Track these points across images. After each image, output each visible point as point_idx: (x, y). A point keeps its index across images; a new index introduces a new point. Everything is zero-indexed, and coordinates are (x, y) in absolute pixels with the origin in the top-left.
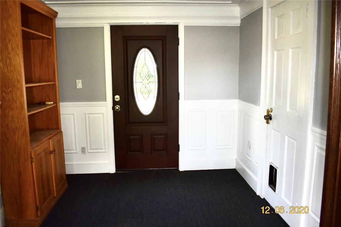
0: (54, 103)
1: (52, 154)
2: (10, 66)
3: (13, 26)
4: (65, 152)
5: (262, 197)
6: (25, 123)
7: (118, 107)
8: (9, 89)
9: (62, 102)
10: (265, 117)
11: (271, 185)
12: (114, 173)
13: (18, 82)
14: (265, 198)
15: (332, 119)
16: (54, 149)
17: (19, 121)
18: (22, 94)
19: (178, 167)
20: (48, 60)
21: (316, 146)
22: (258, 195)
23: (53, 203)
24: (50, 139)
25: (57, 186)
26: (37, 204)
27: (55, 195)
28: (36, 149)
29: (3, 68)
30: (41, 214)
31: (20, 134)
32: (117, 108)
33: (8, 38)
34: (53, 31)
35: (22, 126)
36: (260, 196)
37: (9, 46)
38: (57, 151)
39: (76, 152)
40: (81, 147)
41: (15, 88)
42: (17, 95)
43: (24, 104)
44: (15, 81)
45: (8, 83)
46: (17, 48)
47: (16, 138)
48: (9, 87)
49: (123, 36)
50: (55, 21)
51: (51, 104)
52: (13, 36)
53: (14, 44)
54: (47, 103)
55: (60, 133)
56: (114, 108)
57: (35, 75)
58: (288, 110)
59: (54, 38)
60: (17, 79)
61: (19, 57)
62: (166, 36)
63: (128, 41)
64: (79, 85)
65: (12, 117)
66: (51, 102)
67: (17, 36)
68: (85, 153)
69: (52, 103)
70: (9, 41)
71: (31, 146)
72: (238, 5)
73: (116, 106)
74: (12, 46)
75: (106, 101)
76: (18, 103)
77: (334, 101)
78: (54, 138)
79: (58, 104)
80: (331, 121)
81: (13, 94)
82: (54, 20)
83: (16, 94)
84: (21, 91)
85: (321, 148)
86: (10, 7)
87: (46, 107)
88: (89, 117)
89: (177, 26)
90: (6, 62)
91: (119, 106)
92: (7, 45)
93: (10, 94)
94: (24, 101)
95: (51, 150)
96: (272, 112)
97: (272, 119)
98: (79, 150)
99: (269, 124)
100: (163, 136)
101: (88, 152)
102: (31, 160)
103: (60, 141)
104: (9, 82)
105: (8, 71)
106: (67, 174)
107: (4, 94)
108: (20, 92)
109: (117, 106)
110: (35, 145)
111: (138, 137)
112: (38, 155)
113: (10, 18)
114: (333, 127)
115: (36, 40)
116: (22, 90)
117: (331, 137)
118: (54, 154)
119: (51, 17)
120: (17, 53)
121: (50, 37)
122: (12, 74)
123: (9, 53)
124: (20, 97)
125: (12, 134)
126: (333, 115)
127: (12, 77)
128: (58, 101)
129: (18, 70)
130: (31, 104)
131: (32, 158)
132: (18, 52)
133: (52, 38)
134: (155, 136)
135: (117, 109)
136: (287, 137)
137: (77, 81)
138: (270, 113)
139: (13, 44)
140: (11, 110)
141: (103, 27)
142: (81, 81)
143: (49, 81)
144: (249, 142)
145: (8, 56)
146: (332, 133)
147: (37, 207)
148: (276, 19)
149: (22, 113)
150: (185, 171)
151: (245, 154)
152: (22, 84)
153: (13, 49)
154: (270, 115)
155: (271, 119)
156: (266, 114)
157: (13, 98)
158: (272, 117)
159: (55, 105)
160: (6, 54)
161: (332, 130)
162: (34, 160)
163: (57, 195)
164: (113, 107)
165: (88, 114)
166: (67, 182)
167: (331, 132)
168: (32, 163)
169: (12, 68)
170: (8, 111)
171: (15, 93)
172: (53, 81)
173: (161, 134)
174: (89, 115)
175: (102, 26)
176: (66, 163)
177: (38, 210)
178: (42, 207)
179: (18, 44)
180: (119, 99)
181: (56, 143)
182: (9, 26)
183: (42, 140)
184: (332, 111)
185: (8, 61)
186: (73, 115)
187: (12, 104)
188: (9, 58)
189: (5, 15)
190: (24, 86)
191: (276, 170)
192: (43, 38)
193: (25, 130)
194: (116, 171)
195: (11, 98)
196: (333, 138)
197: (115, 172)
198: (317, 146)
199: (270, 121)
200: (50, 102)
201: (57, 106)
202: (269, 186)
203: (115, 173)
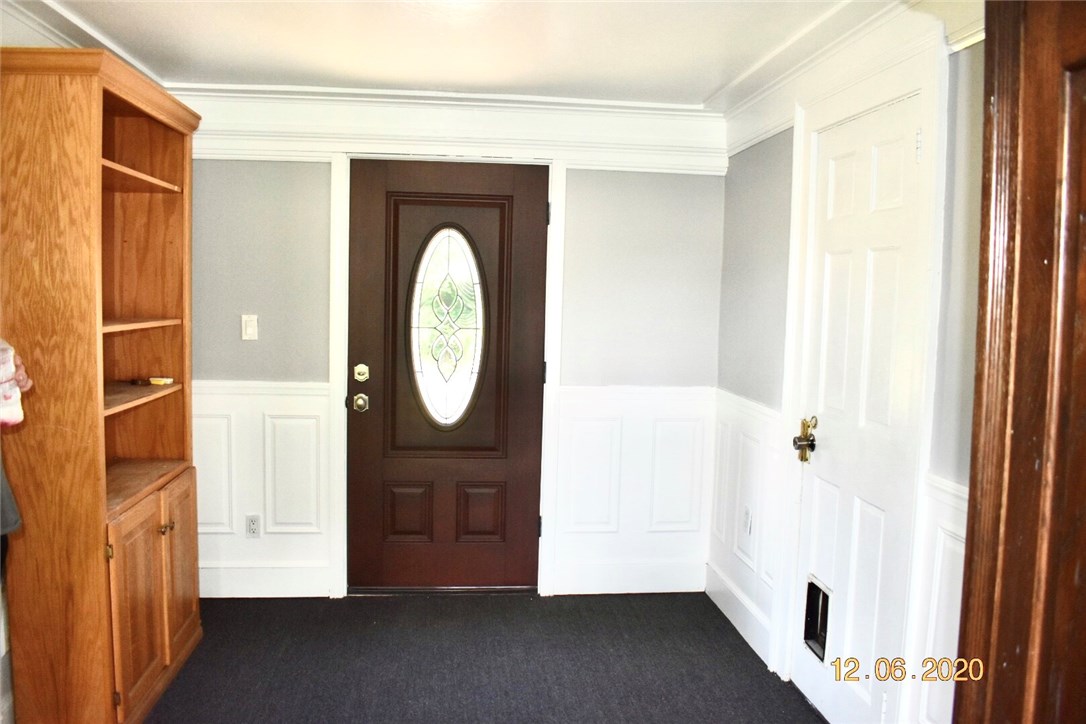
0: (175, 383)
1: (163, 537)
2: (63, 272)
3: (77, 156)
4: (200, 529)
5: (785, 678)
6: (96, 437)
7: (364, 400)
8: (55, 337)
9: (198, 378)
10: (795, 442)
11: (810, 643)
12: (341, 596)
13: (83, 318)
14: (793, 681)
15: (980, 460)
16: (170, 520)
17: (76, 435)
18: (90, 355)
19: (537, 585)
20: (163, 253)
21: (939, 529)
22: (771, 671)
23: (160, 686)
24: (159, 489)
25: (172, 634)
26: (115, 687)
27: (168, 662)
28: (122, 518)
29: (41, 276)
30: (126, 717)
31: (77, 475)
32: (360, 402)
33: (61, 189)
34: (183, 169)
35: (86, 449)
36: (779, 675)
37: (63, 213)
38: (177, 527)
39: (228, 530)
40: (247, 517)
41: (71, 336)
42: (76, 358)
43: (96, 384)
44: (72, 317)
45: (52, 319)
46: (84, 221)
47: (66, 483)
48: (54, 332)
49: (388, 192)
50: (191, 139)
51: (166, 386)
52: (77, 183)
53: (77, 208)
54: (154, 381)
55: (190, 470)
56: (349, 402)
57: (121, 297)
58: (862, 423)
59: (186, 191)
60: (80, 308)
61: (89, 244)
62: (512, 197)
63: (401, 207)
64: (251, 328)
65: (58, 421)
66: (167, 377)
67: (88, 185)
68: (259, 533)
69: (169, 381)
70: (63, 200)
71: (108, 510)
72: (721, 115)
73: (356, 398)
74: (70, 213)
75: (328, 381)
76: (78, 379)
77: (986, 416)
78: (169, 486)
79: (186, 386)
80: (980, 466)
81: (63, 354)
82: (188, 138)
83: (73, 354)
84: (89, 344)
85: (954, 536)
86: (73, 99)
87: (153, 392)
88: (274, 426)
89: (546, 168)
90: (51, 260)
91: (367, 398)
92: (56, 209)
93: (56, 351)
94: (96, 375)
95: (163, 523)
96: (815, 427)
97: (816, 448)
98: (240, 526)
99: (805, 463)
100: (493, 491)
101: (266, 533)
102: (107, 552)
103: (188, 496)
104: (55, 317)
105: (53, 286)
106: (202, 596)
107: (38, 352)
108: (86, 347)
109: (361, 398)
110: (118, 508)
111: (420, 491)
112: (126, 536)
113: (72, 130)
114: (985, 480)
115: (132, 195)
116: (91, 343)
117: (979, 507)
118: (171, 538)
119: (181, 128)
120: (84, 235)
121: (176, 188)
122: (66, 294)
123: (61, 234)
124: (86, 364)
125: (52, 475)
126: (985, 451)
127: (65, 302)
128: (187, 376)
129: (84, 284)
130: (114, 384)
131: (111, 546)
132: (87, 232)
133: (179, 191)
134: (470, 491)
135: (359, 407)
136: (857, 502)
137: (245, 318)
138: (811, 431)
139: (73, 209)
140: (56, 400)
141: (330, 163)
142: (255, 318)
143: (164, 317)
144: (747, 514)
145: (58, 241)
146: (982, 495)
147: (115, 694)
148: (832, 163)
149: (89, 408)
150: (555, 596)
151: (735, 548)
152: (92, 326)
153: (72, 222)
154: (811, 435)
155: (812, 447)
156: (798, 433)
157: (64, 365)
158: (816, 443)
159: (178, 387)
160: (52, 234)
161: (982, 489)
162: (115, 552)
163: (172, 660)
164: (347, 399)
165: (272, 417)
166: (200, 621)
167: (979, 493)
168: (108, 562)
169: (67, 277)
170: (45, 405)
171: (71, 352)
172: (176, 318)
173: (486, 485)
174: (274, 420)
175: (326, 160)
176: (201, 563)
177: (119, 704)
178: (131, 695)
179: (90, 207)
180: (367, 376)
181: (176, 502)
182: (66, 155)
183: (138, 492)
184: (982, 440)
185: (56, 256)
186: (228, 417)
187: (60, 383)
188: (60, 247)
189: (55, 123)
190: (100, 329)
191: (826, 597)
192: (152, 188)
193: (93, 462)
194: (348, 593)
195: (57, 364)
196: (983, 511)
197: (346, 595)
198: (942, 528)
199: (809, 453)
200: (162, 377)
201: (182, 391)
202: (805, 645)
203: (344, 598)
